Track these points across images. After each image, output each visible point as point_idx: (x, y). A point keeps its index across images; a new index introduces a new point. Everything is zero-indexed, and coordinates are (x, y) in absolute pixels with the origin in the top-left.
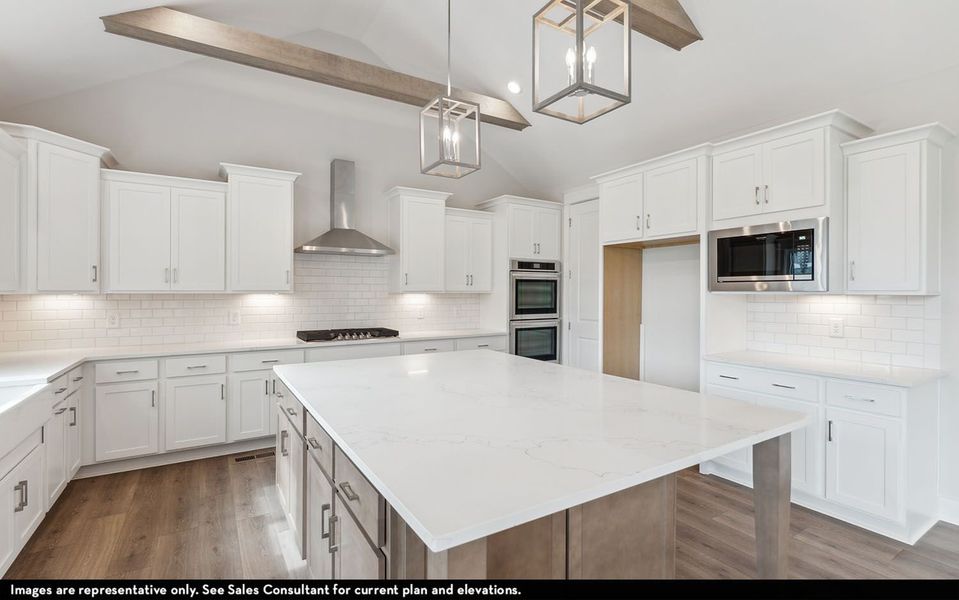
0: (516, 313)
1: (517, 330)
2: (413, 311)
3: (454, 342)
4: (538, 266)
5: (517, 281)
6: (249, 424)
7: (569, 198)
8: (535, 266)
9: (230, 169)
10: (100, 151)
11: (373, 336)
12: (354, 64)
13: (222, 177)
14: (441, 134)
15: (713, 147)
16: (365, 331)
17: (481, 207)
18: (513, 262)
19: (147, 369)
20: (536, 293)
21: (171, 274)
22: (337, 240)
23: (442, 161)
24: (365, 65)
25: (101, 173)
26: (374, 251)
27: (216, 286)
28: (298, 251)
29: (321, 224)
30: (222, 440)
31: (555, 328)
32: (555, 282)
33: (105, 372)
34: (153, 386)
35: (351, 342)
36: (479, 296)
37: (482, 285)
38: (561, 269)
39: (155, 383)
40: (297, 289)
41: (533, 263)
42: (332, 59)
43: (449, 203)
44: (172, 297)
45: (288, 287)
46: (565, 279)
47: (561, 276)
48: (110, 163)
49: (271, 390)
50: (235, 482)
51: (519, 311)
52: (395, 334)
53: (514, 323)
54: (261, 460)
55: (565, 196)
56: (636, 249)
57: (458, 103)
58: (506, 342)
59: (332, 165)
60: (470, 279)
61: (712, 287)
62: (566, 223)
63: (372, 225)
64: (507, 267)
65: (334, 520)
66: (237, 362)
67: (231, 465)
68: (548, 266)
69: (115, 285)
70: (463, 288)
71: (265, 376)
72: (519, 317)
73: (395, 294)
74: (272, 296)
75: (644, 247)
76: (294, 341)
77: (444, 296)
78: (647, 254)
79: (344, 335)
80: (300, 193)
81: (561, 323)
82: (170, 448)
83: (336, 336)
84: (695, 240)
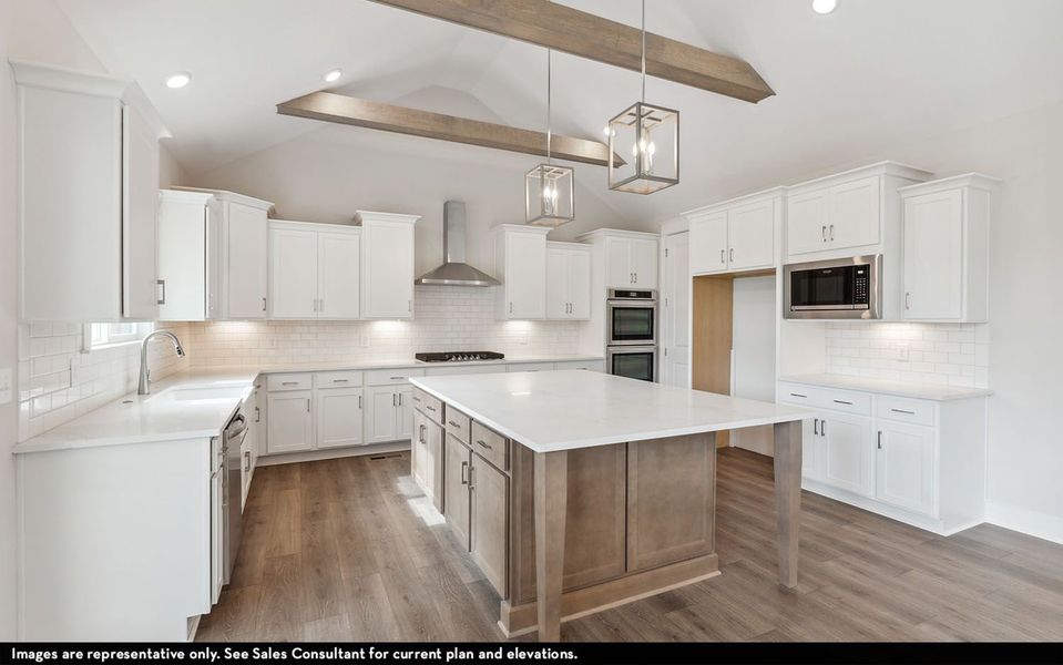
0: (613, 339)
1: (614, 355)
2: (516, 335)
3: (554, 364)
4: (635, 295)
5: (614, 309)
6: (383, 431)
7: (666, 229)
8: (632, 294)
9: (364, 215)
10: (267, 205)
11: (482, 358)
12: (466, 122)
13: (356, 222)
14: (542, 192)
15: (787, 190)
16: (475, 354)
17: (580, 239)
18: (610, 291)
19: (304, 382)
20: (635, 320)
21: (318, 305)
22: (450, 273)
23: (543, 215)
24: (476, 122)
25: (268, 223)
26: (478, 283)
27: (353, 314)
28: (417, 282)
29: (435, 259)
30: (360, 443)
31: (652, 354)
32: (652, 309)
33: (275, 382)
34: (308, 395)
35: (463, 363)
36: (578, 323)
37: (581, 313)
38: (658, 297)
39: (309, 393)
40: (418, 316)
41: (629, 292)
42: (449, 120)
43: (549, 238)
44: (317, 323)
45: (410, 315)
46: (662, 307)
47: (658, 305)
48: (272, 214)
49: (397, 403)
50: (375, 474)
51: (615, 337)
52: (501, 356)
53: (611, 349)
54: (390, 460)
55: (663, 228)
56: (727, 280)
57: (556, 169)
58: (603, 365)
59: (446, 205)
60: (569, 307)
61: (787, 315)
62: (663, 253)
63: (481, 259)
64: (604, 296)
65: (471, 470)
66: (371, 378)
67: (368, 462)
68: (646, 295)
69: (278, 313)
70: (562, 315)
71: (393, 390)
72: (618, 342)
73: (500, 321)
74: (394, 322)
75: (735, 277)
76: (413, 361)
77: (546, 323)
78: (737, 283)
79: (457, 357)
80: (420, 234)
81: (658, 349)
82: (321, 446)
83: (450, 358)
84: (772, 272)
